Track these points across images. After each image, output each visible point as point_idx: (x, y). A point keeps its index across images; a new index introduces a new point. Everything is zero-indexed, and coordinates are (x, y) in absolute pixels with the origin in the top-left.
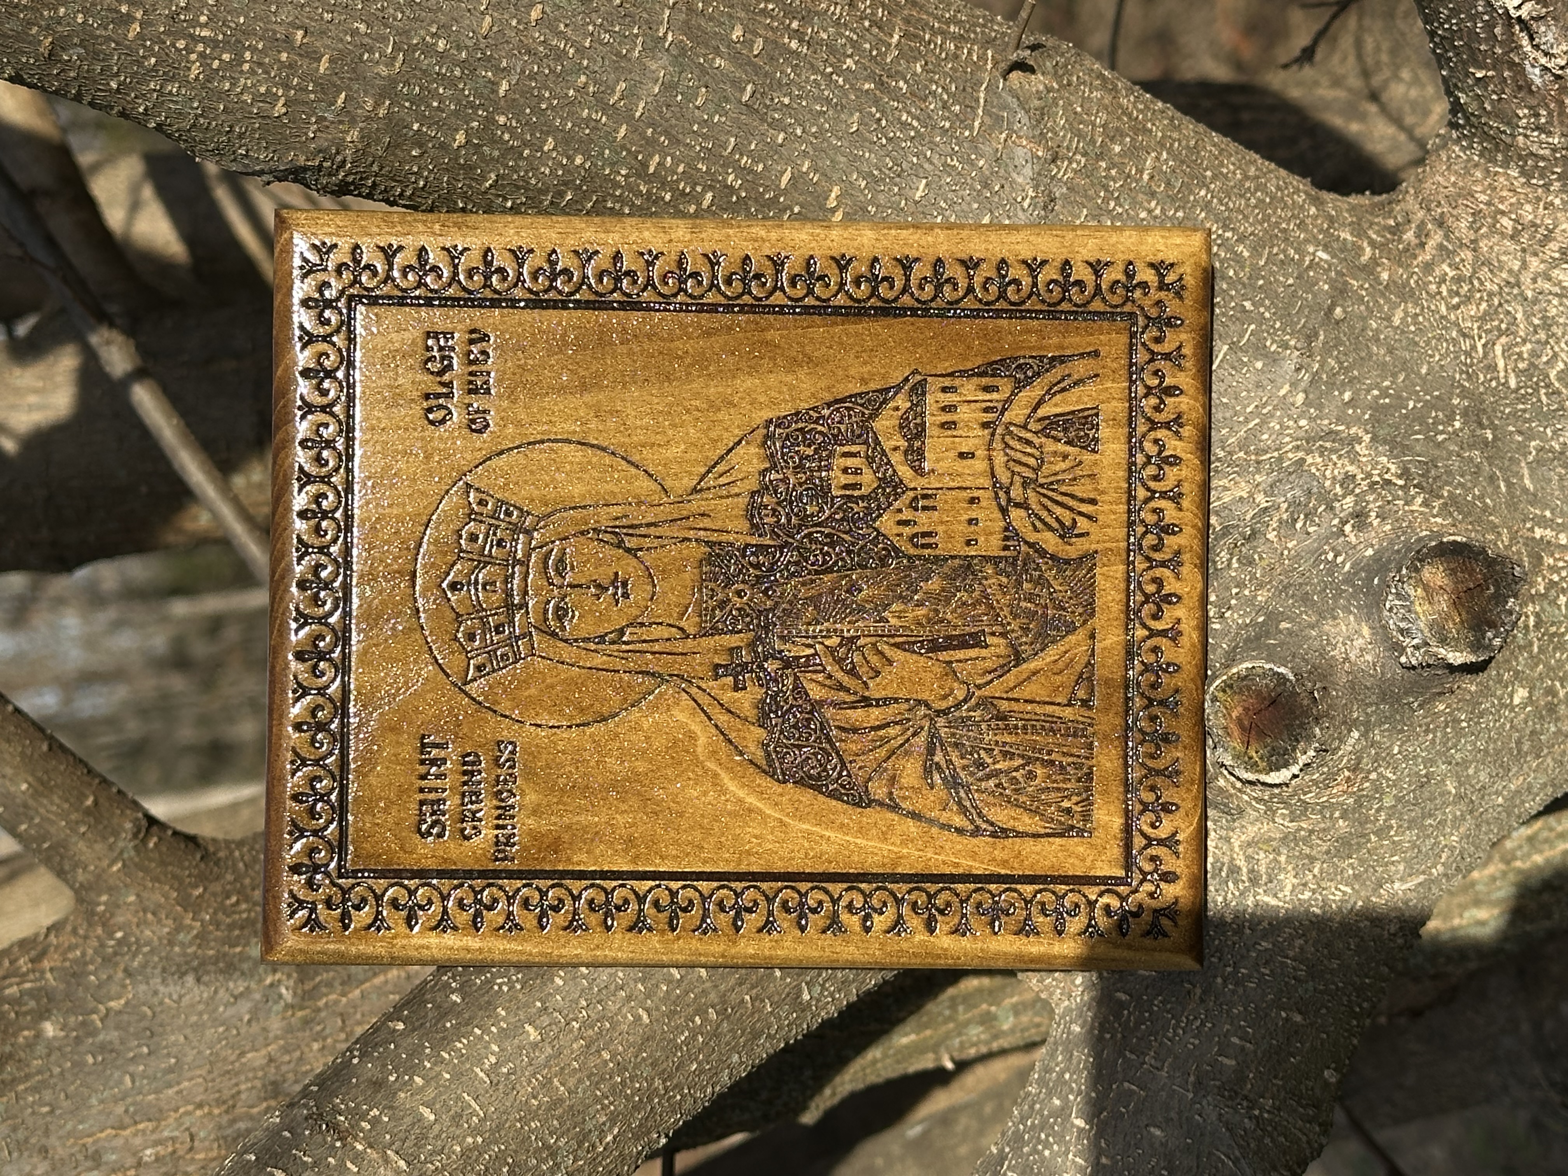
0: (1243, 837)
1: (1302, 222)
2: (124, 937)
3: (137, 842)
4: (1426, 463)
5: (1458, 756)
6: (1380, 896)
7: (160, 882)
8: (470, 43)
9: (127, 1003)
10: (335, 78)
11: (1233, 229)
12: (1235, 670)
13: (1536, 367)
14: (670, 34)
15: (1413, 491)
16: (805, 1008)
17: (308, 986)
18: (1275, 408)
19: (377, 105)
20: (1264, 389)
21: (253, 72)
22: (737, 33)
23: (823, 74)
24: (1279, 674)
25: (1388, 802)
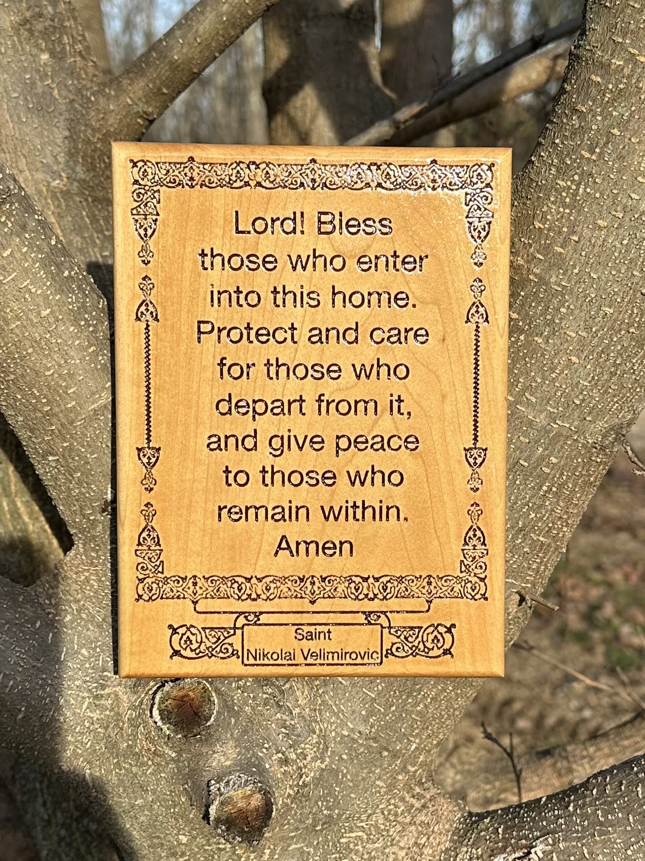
0: (120, 693)
1: (430, 737)
2: (91, 101)
3: (142, 113)
4: (308, 796)
5: (156, 807)
6: (83, 762)
7: (119, 123)
8: (563, 325)
9: (56, 99)
10: (551, 255)
11: (431, 703)
12: (214, 694)
13: (350, 853)
14: (557, 426)
15: (296, 789)
16: (44, 457)
17: (58, 194)
18: (342, 720)
19: (536, 275)
20: (352, 715)
21: (558, 213)
22: (554, 460)
23: (529, 501)
24: (210, 717)
25: (134, 769)
